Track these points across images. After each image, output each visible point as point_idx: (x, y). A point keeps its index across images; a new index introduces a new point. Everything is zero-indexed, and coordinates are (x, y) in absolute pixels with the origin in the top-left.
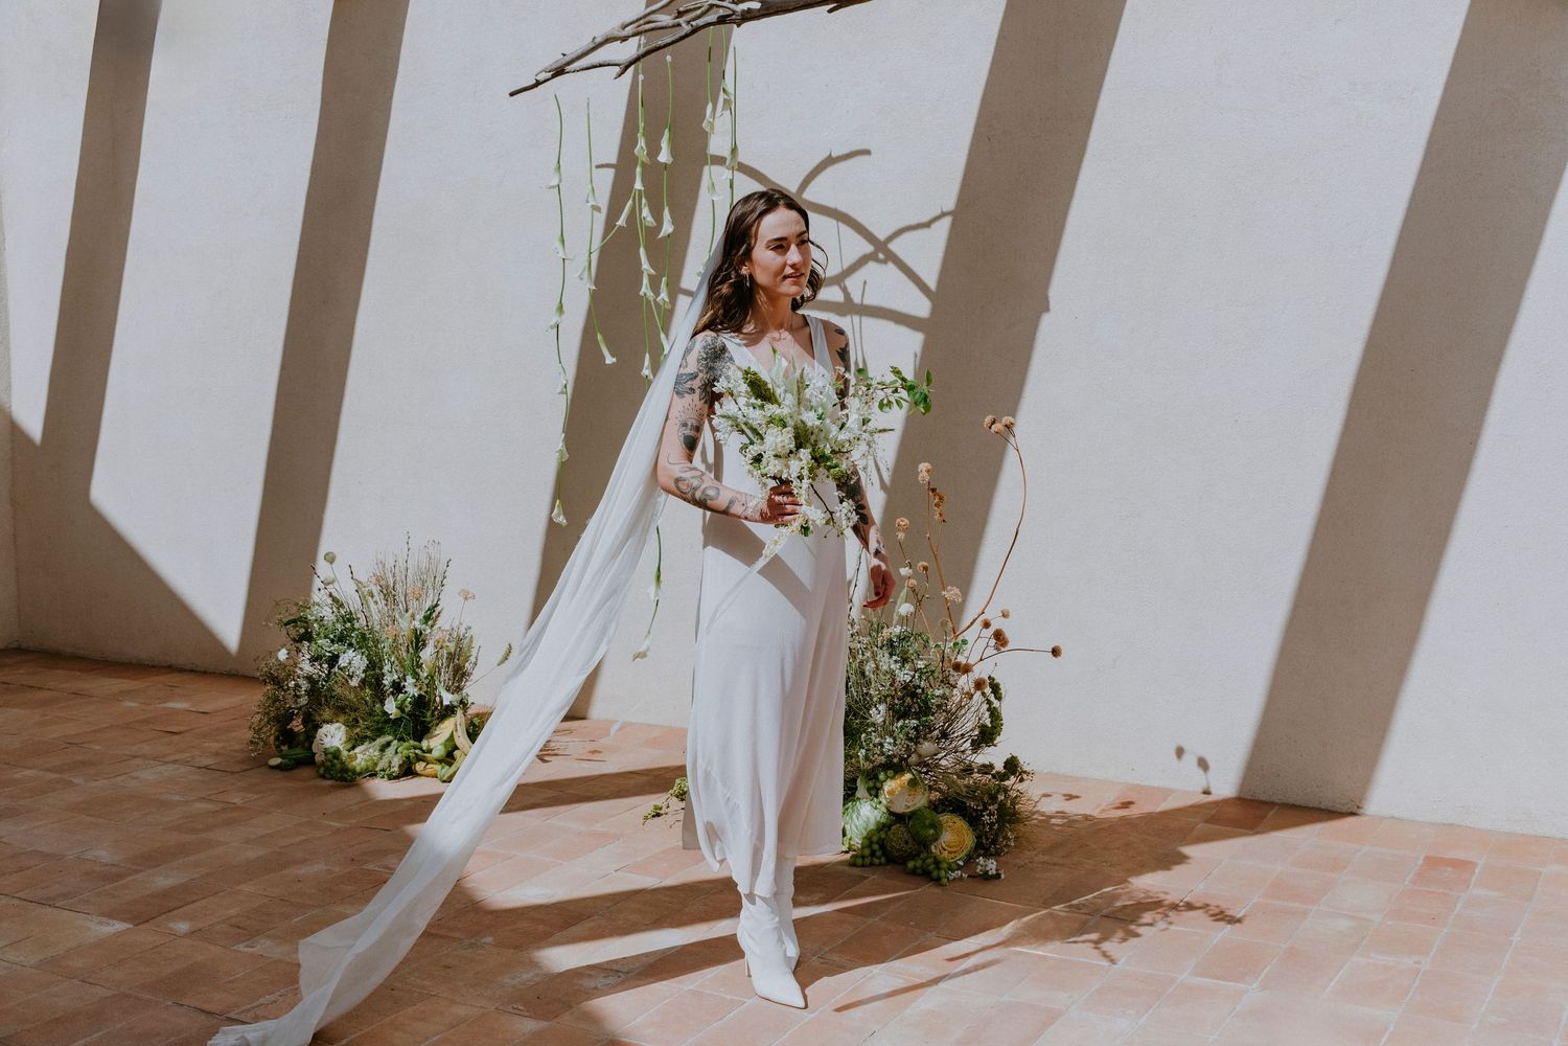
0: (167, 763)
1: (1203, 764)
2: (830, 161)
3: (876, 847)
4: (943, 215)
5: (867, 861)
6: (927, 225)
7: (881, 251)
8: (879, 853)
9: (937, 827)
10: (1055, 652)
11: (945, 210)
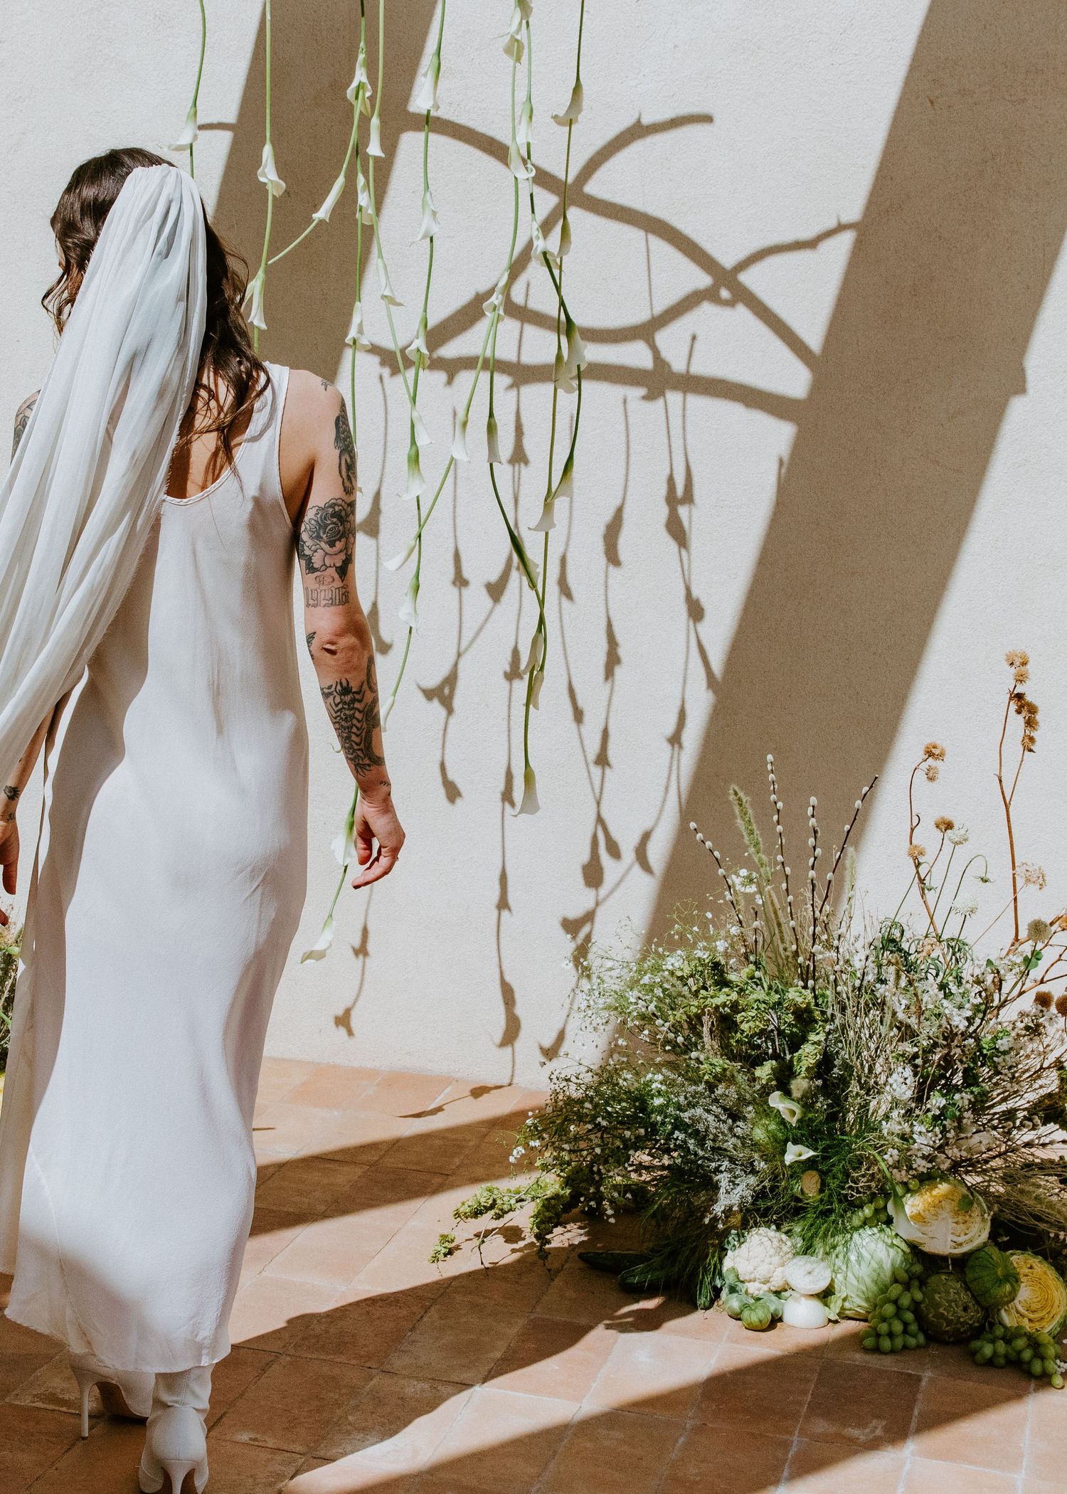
2: (637, 131)
3: (909, 1316)
4: (840, 228)
5: (899, 1342)
6: (812, 244)
7: (726, 285)
8: (913, 1327)
9: (1013, 1278)
11: (844, 220)
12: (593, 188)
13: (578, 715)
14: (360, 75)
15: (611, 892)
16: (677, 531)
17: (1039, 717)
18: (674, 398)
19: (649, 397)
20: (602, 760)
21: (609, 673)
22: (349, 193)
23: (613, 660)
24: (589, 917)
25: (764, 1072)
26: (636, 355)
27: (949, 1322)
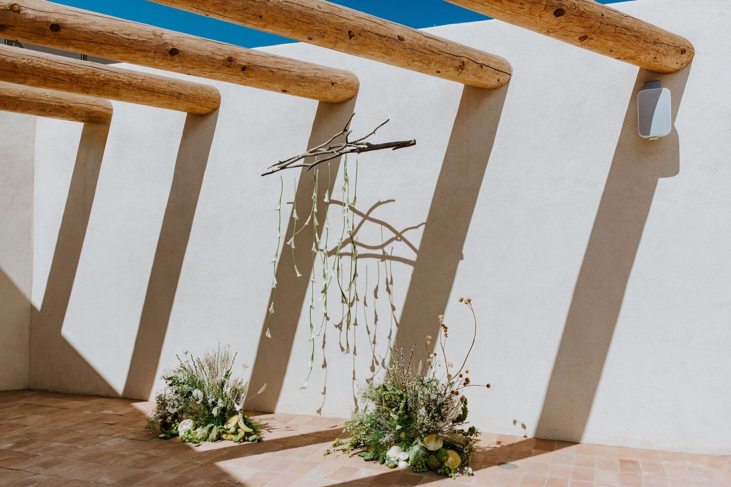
0: (115, 437)
1: (524, 426)
2: (379, 203)
3: (424, 464)
4: (423, 224)
5: (421, 470)
6: (417, 227)
7: (399, 236)
8: (425, 467)
9: (447, 455)
10: (488, 386)
11: (423, 222)
12: (370, 216)
13: (369, 333)
14: (315, 194)
15: (377, 373)
16: (388, 290)
17: (448, 330)
18: (388, 261)
19: (382, 261)
20: (374, 342)
21: (375, 323)
22: (312, 220)
23: (376, 320)
24: (372, 379)
25: (394, 410)
26: (379, 252)
27: (433, 465)
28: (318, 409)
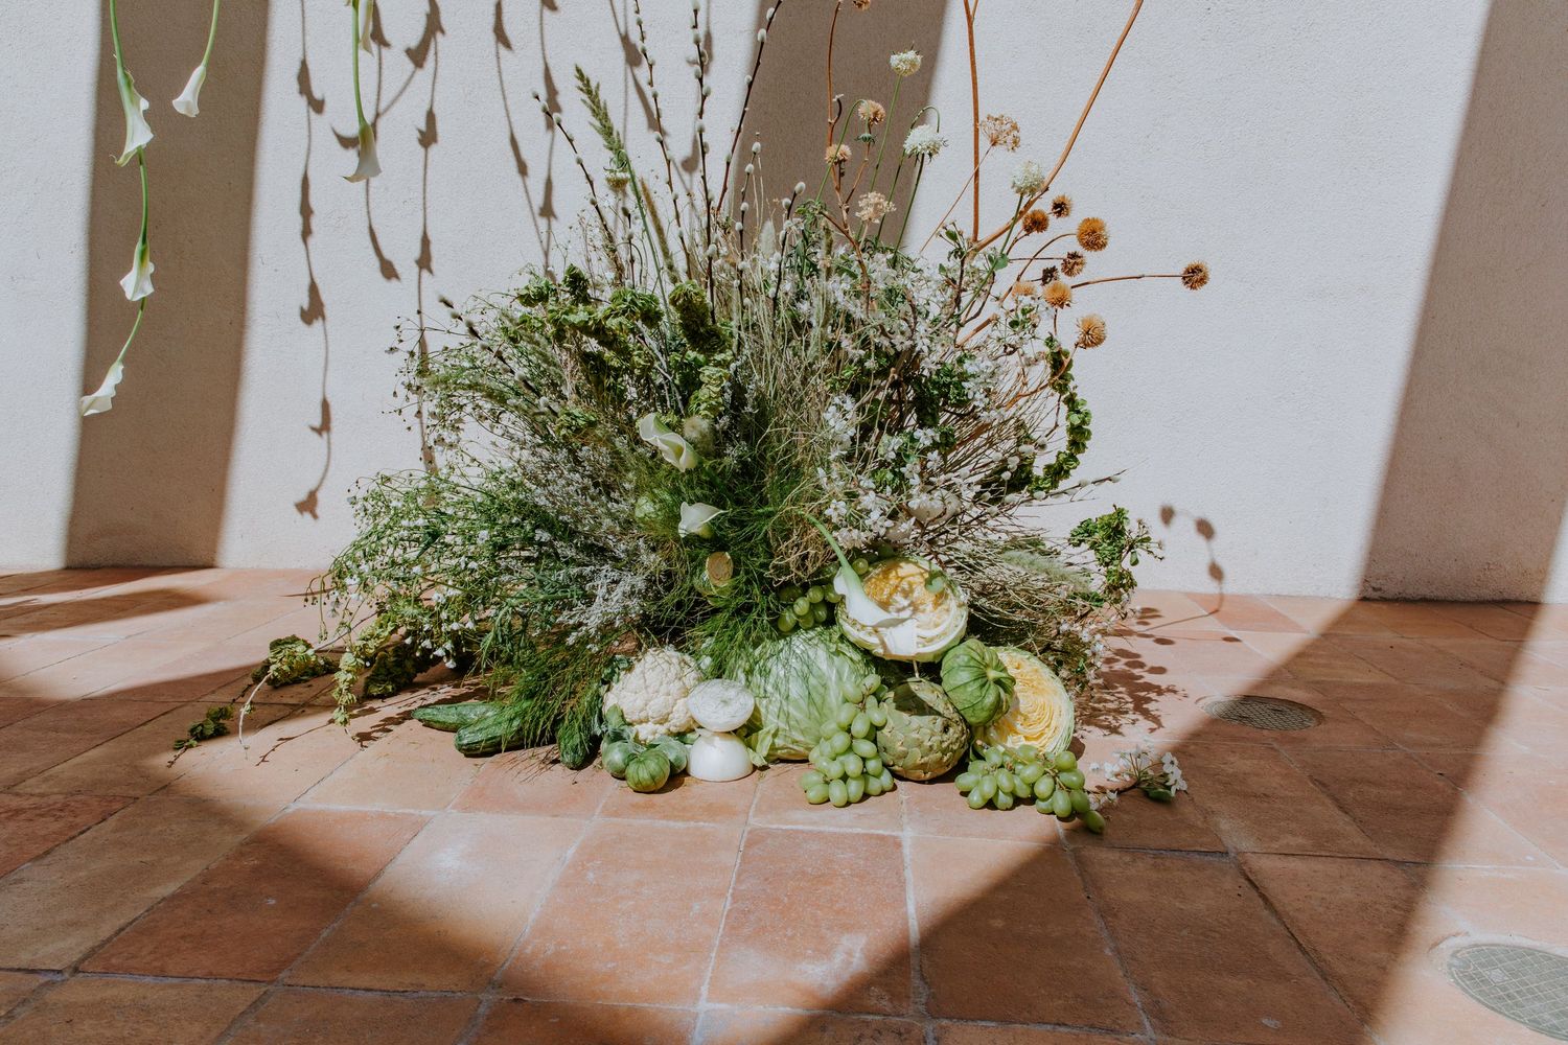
13: (523, 169)
28: (302, 496)
